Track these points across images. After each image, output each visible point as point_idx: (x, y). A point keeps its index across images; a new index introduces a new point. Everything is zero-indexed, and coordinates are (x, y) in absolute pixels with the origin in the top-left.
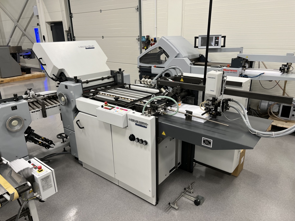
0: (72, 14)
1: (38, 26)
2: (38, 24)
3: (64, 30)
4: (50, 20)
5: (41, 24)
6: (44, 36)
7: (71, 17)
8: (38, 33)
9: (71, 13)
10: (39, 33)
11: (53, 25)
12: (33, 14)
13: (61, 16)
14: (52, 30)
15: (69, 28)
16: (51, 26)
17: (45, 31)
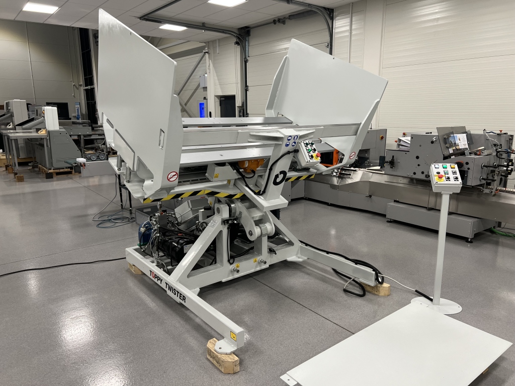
0: (248, 87)
1: (205, 101)
2: (205, 98)
3: (237, 105)
4: (221, 94)
5: (209, 98)
6: (210, 113)
7: (246, 91)
8: (203, 109)
9: (246, 86)
10: (205, 109)
11: (223, 99)
12: (199, 85)
13: (233, 88)
14: (220, 105)
15: (243, 104)
16: (220, 101)
17: (213, 105)
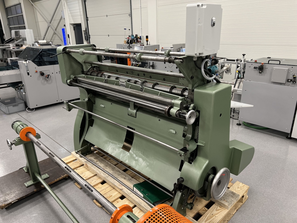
0: (88, 18)
1: (65, 27)
3: (83, 30)
4: (73, 23)
6: (68, 35)
7: (87, 20)
8: (64, 32)
11: (75, 26)
12: (62, 17)
13: (80, 20)
14: (74, 30)
15: (86, 28)
17: (70, 30)
